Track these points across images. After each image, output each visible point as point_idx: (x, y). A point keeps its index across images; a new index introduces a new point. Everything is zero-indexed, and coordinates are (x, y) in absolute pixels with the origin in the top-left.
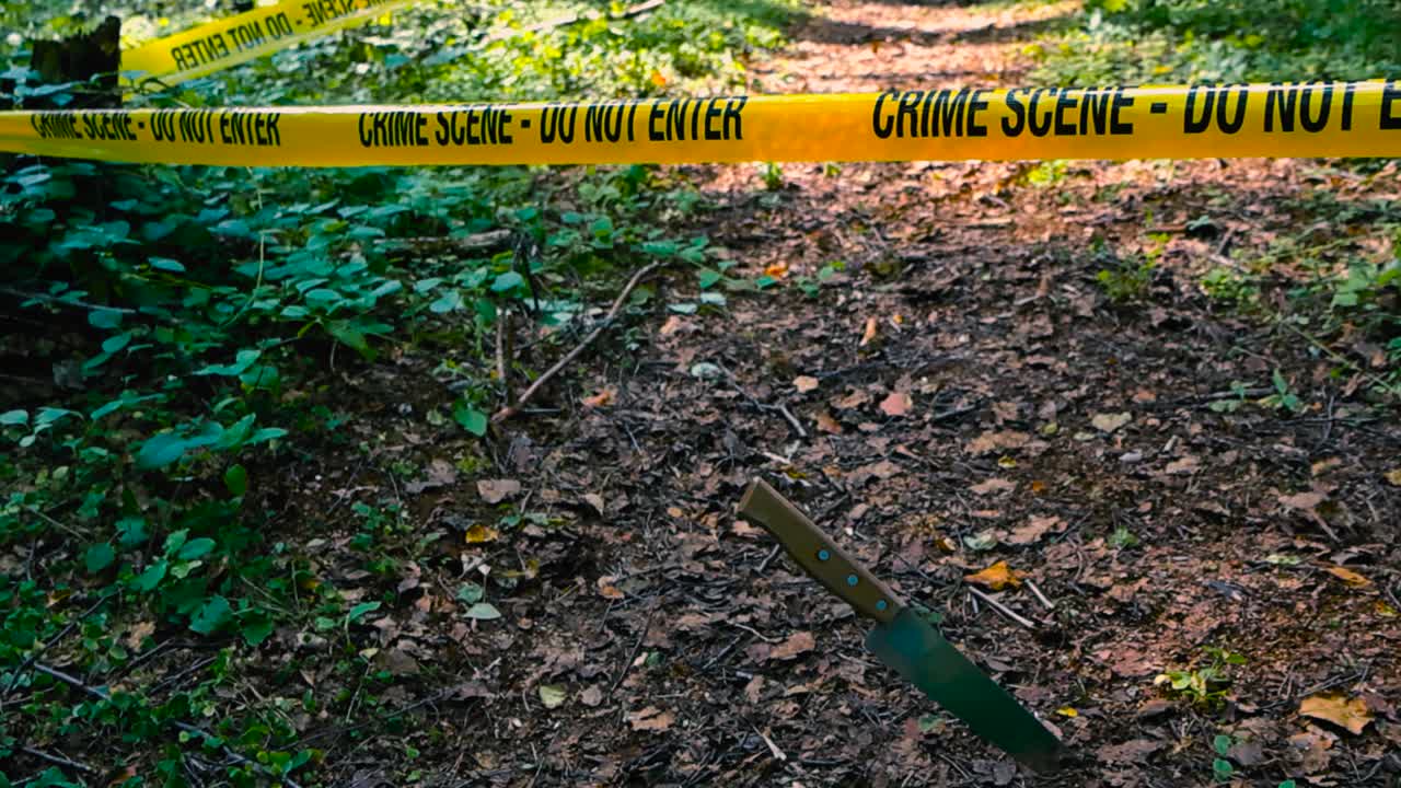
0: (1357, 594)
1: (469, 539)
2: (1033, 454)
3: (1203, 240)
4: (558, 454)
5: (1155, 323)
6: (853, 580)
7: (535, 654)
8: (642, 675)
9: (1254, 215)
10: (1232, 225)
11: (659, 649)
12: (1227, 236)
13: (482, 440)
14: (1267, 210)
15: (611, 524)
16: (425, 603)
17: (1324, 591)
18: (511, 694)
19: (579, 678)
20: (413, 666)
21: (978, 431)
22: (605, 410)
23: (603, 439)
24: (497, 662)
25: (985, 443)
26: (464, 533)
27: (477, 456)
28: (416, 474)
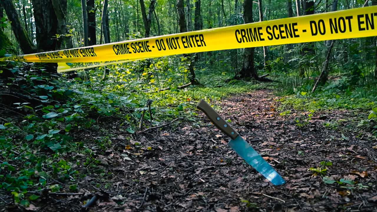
0: (363, 160)
1: (126, 148)
2: (277, 146)
3: (324, 120)
4: (152, 142)
5: (311, 130)
6: (225, 126)
7: (139, 166)
8: (168, 171)
9: (337, 116)
10: (331, 118)
11: (173, 167)
12: (330, 119)
13: (133, 135)
14: (340, 116)
15: (164, 152)
16: (112, 155)
17: (354, 159)
18: (132, 171)
19: (150, 170)
20: (107, 163)
21: (263, 142)
22: (165, 136)
23: (165, 140)
24: (129, 166)
25: (265, 143)
26: (125, 147)
27: (131, 138)
28: (115, 136)
